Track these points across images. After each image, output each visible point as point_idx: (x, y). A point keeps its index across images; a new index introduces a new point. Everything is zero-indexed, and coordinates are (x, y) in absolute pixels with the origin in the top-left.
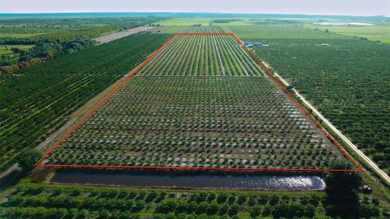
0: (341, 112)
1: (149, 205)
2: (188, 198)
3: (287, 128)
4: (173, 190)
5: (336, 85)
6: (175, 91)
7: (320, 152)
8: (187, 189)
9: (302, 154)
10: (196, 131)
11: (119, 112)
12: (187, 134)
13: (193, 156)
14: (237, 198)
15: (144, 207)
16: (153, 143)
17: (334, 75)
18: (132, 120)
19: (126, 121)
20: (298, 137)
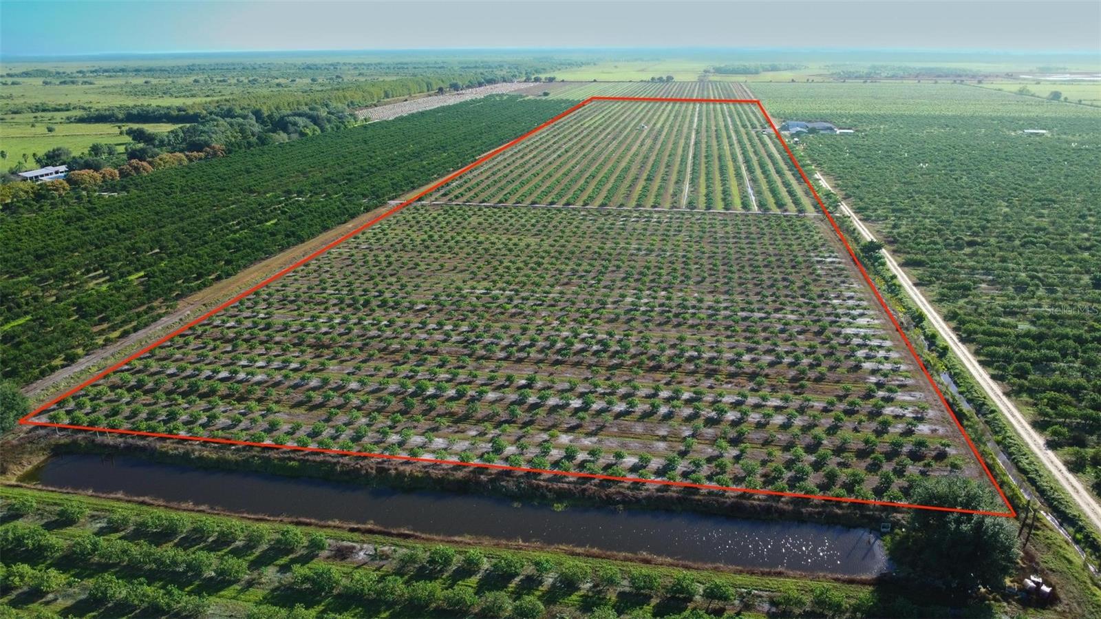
0: (1024, 326)
1: (255, 575)
2: (388, 566)
3: (819, 365)
4: (356, 536)
5: (1033, 243)
6: (511, 246)
7: (905, 450)
8: (399, 535)
9: (839, 451)
10: (520, 360)
11: (318, 298)
12: (488, 367)
13: (474, 433)
14: (549, 580)
15: (237, 581)
16: (368, 389)
17: (1038, 217)
18: (345, 320)
19: (327, 321)
20: (846, 396)
